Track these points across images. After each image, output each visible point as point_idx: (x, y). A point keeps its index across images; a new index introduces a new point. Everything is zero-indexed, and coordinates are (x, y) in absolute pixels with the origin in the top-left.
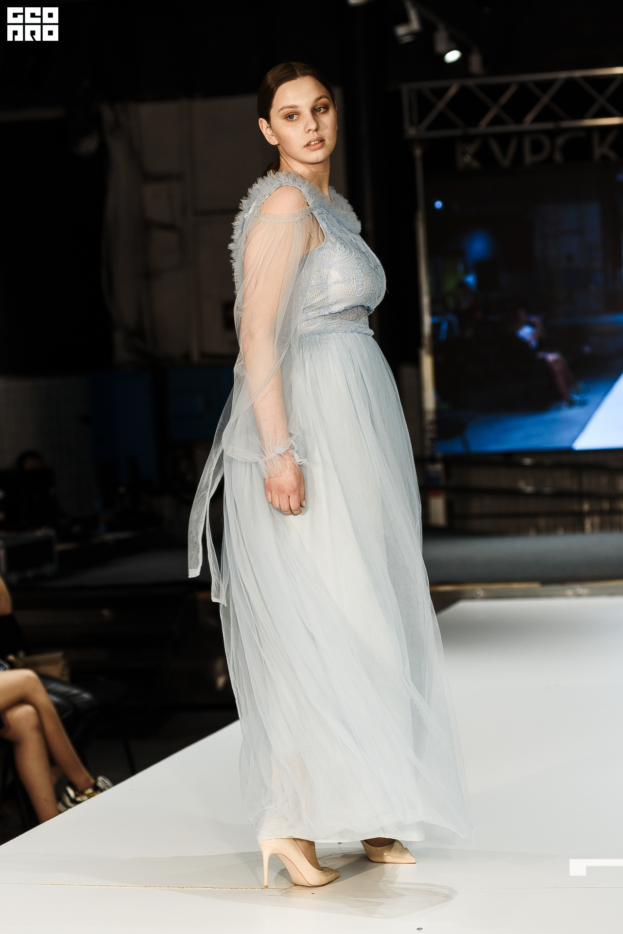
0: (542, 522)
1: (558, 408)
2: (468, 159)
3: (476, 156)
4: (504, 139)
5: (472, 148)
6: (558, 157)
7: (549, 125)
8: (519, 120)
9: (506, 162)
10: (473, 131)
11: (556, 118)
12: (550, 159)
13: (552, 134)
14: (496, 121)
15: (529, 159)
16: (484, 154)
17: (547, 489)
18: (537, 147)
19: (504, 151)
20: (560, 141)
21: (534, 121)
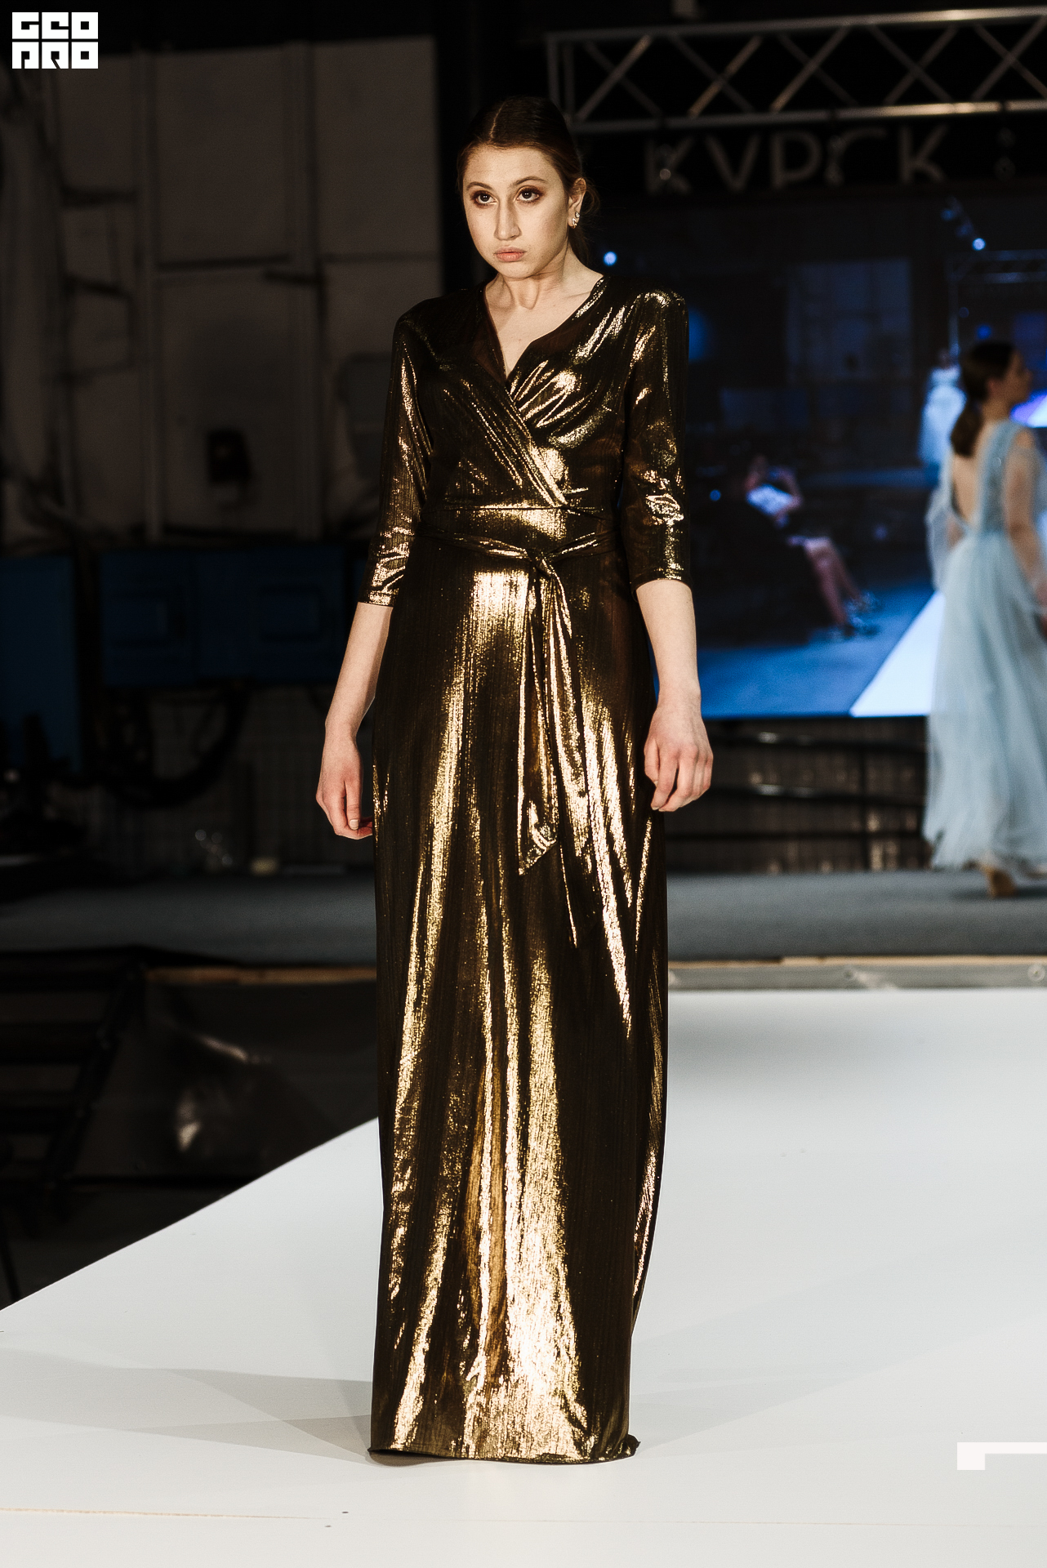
0: (792, 850)
1: (826, 640)
2: (666, 174)
3: (681, 170)
4: (734, 139)
5: (674, 156)
6: (833, 175)
7: (820, 115)
8: (763, 106)
9: (738, 183)
10: (675, 123)
11: (831, 102)
12: (819, 178)
13: (824, 132)
14: (720, 105)
15: (780, 176)
16: (696, 167)
17: (804, 791)
18: (795, 156)
19: (735, 163)
20: (839, 144)
21: (790, 107)
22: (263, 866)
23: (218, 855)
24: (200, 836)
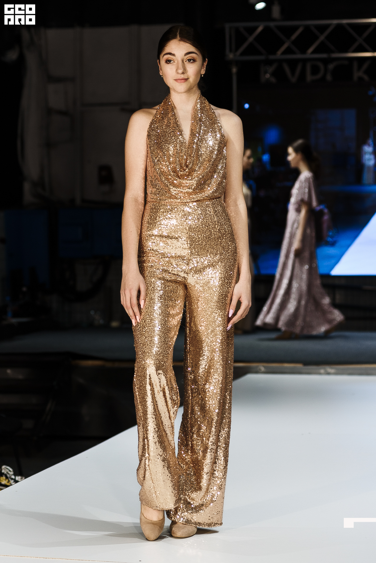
2: (268, 76)
3: (273, 74)
4: (293, 64)
5: (271, 69)
6: (329, 77)
7: (324, 56)
8: (304, 52)
9: (294, 80)
10: (272, 57)
11: (329, 51)
12: (323, 78)
13: (326, 62)
14: (288, 51)
15: (309, 78)
16: (279, 73)
18: (315, 70)
19: (293, 73)
20: (331, 66)
21: (314, 52)
22: (115, 324)
23: (99, 320)
24: (92, 313)
